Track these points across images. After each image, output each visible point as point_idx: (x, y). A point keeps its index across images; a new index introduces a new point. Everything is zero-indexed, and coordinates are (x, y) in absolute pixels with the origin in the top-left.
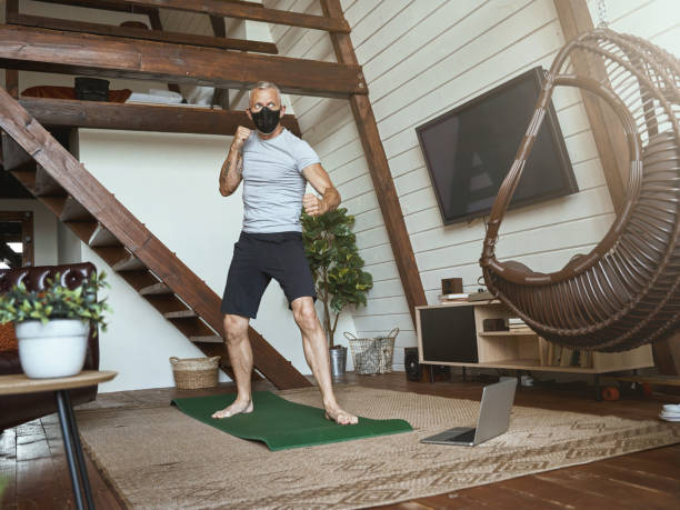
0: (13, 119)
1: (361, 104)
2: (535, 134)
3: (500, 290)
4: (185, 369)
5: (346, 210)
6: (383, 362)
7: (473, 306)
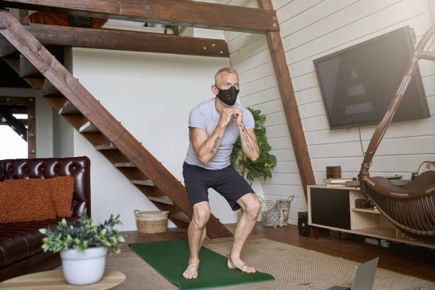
0: (28, 46)
1: (274, 39)
2: (403, 94)
3: (372, 196)
4: (145, 219)
5: (260, 112)
6: (282, 218)
7: (348, 191)
